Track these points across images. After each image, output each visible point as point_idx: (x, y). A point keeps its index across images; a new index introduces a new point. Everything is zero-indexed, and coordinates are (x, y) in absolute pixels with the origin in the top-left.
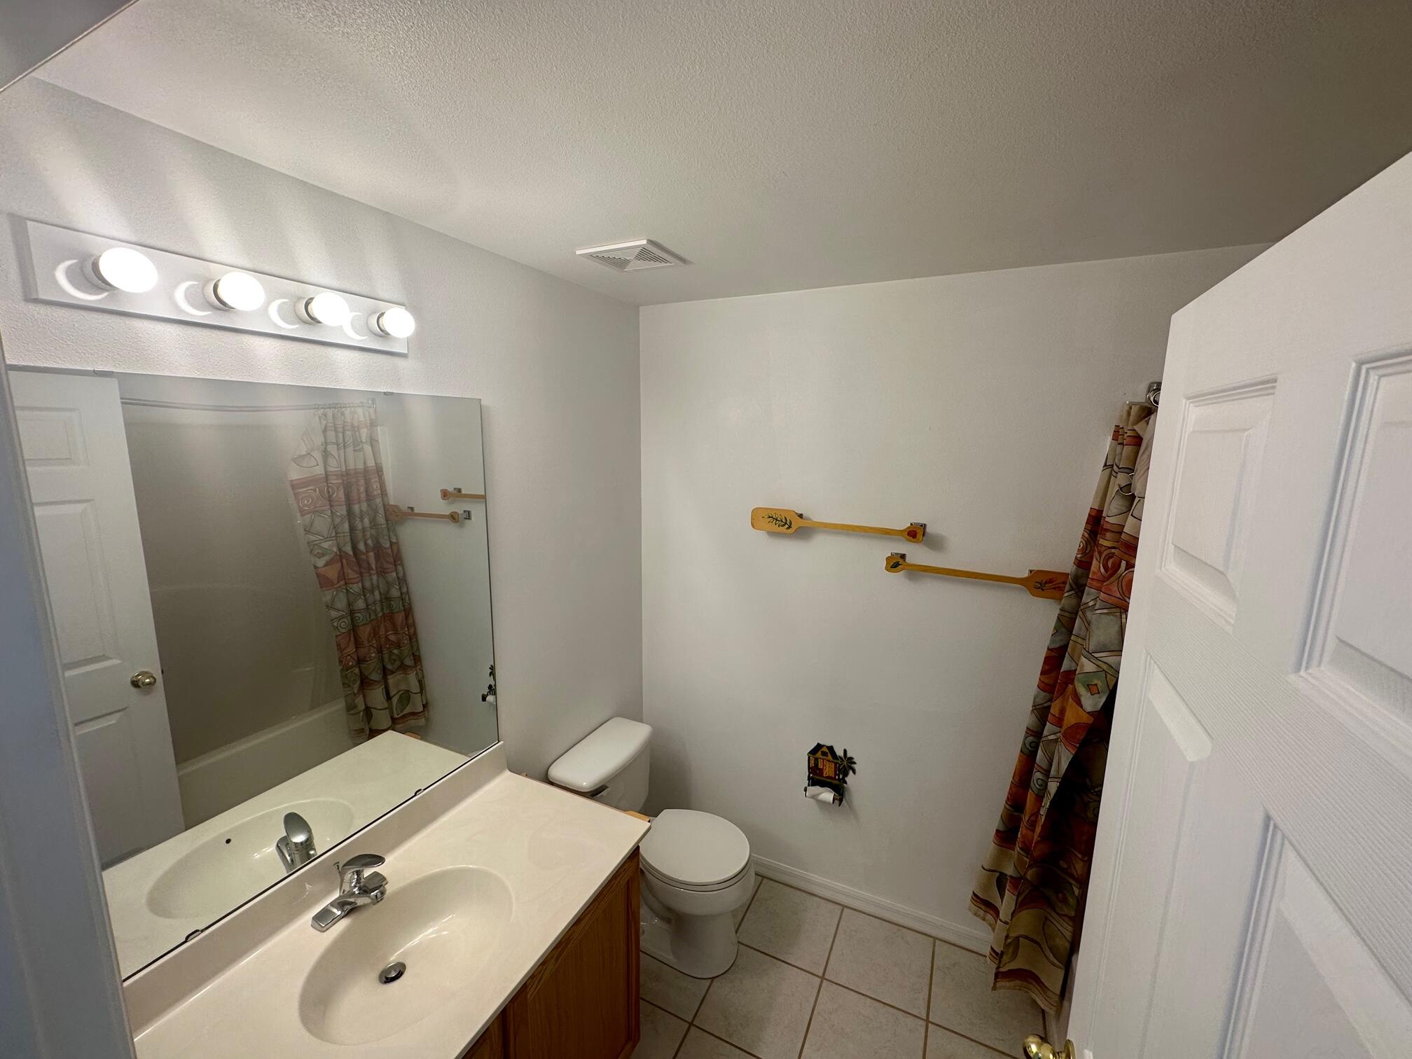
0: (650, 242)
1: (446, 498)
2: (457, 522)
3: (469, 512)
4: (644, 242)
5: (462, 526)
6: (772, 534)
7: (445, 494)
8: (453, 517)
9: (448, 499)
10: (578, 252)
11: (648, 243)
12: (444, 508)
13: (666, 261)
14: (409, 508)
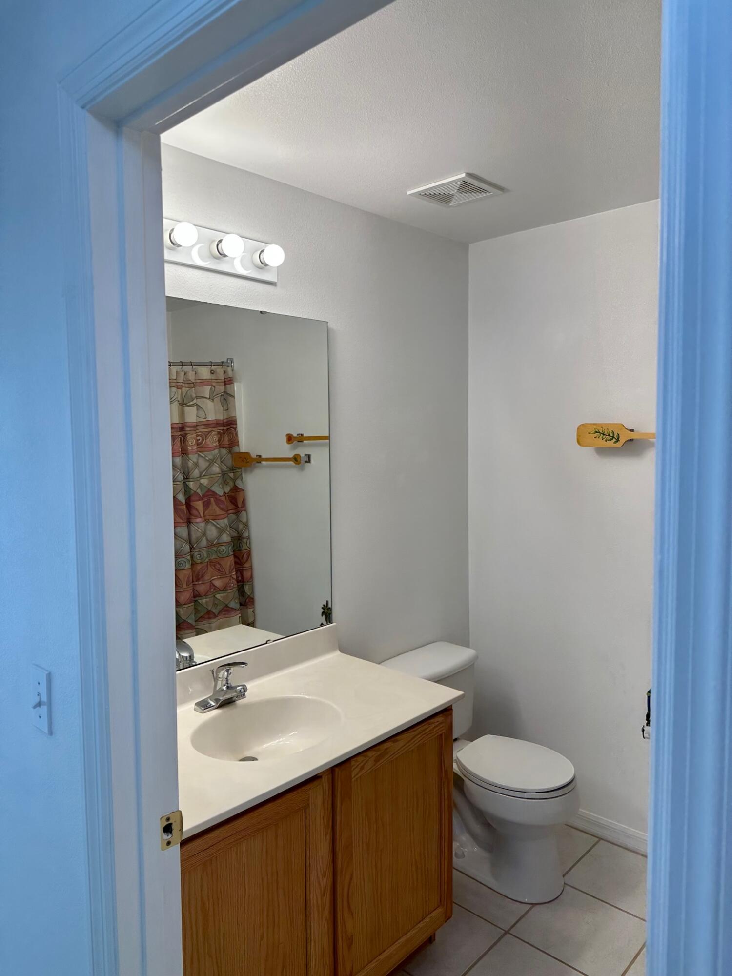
0: (469, 175)
1: (290, 442)
2: (299, 464)
3: (309, 456)
4: (464, 175)
5: (302, 469)
6: (602, 451)
7: (290, 438)
8: (296, 459)
9: (292, 443)
10: (409, 193)
11: (466, 175)
12: (287, 451)
13: (486, 191)
14: (257, 456)
